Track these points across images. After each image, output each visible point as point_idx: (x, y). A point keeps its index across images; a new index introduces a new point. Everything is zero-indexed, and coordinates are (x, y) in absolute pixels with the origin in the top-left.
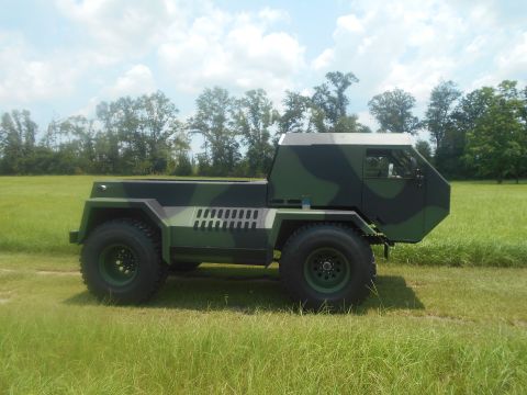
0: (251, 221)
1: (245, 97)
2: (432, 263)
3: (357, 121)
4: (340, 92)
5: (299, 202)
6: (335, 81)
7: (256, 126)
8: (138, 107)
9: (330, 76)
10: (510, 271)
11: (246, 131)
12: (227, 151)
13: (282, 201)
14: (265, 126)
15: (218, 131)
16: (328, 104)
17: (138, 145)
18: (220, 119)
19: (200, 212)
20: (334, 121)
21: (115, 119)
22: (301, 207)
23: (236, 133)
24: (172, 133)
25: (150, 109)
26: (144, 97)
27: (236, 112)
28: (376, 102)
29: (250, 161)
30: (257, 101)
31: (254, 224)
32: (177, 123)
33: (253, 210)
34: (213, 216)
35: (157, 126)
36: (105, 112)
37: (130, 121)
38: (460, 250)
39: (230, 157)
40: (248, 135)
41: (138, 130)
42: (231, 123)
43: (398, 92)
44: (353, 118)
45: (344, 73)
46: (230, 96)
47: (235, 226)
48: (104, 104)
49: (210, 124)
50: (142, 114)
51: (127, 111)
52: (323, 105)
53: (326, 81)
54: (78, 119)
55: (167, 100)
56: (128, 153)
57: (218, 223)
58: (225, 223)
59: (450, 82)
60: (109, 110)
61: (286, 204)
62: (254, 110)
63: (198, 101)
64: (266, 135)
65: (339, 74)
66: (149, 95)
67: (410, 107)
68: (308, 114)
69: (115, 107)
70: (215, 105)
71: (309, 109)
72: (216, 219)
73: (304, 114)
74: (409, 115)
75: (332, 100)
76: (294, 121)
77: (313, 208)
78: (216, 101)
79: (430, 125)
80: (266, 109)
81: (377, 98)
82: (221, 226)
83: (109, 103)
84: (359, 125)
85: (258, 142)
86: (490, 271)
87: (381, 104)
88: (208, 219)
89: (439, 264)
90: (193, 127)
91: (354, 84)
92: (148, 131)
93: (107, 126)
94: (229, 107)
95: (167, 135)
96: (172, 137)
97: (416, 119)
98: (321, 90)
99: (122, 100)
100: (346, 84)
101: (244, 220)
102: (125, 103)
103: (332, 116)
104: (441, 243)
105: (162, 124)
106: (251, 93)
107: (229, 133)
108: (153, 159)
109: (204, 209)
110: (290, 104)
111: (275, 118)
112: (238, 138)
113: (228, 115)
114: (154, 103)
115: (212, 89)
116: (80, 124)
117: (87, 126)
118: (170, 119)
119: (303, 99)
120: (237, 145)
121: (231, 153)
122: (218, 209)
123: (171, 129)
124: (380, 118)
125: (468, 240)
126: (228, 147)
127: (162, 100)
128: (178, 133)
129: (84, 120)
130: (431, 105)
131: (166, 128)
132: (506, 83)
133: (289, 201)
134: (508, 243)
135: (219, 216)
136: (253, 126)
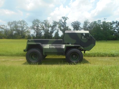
0: (60, 47)
1: (44, 22)
2: (90, 56)
3: (68, 28)
4: (65, 21)
5: (69, 43)
6: (64, 19)
7: (46, 28)
8: (18, 23)
9: (63, 17)
10: (104, 57)
11: (44, 29)
12: (39, 34)
13: (66, 43)
14: (48, 28)
15: (37, 29)
16: (62, 24)
17: (18, 32)
18: (38, 26)
19: (50, 45)
20: (64, 27)
21: (12, 26)
22: (69, 44)
23: (41, 30)
24: (26, 29)
25: (21, 24)
26: (20, 21)
27: (41, 25)
28: (73, 24)
29: (45, 36)
30: (46, 22)
31: (61, 47)
32: (27, 27)
33: (60, 45)
34: (53, 46)
35: (23, 28)
36: (10, 24)
37: (16, 26)
38: (95, 54)
39: (40, 35)
40: (44, 30)
41: (18, 29)
42: (40, 27)
43: (77, 21)
44: (68, 27)
45: (66, 17)
46: (40, 21)
47: (57, 48)
48: (10, 22)
49: (35, 27)
50: (19, 25)
51: (15, 24)
52: (61, 24)
53: (62, 18)
54: (3, 26)
55: (25, 22)
56: (16, 34)
57: (54, 47)
58: (55, 47)
59: (88, 20)
60: (11, 23)
61: (66, 44)
62: (46, 25)
63: (33, 22)
64: (48, 30)
65: (65, 17)
66: (21, 21)
67: (80, 25)
68: (58, 26)
69: (12, 23)
70: (37, 23)
71: (58, 25)
72: (53, 47)
73: (57, 26)
74: (79, 26)
75: (63, 23)
76: (55, 27)
77: (71, 44)
78: (37, 22)
79: (84, 29)
80: (48, 24)
81: (73, 23)
82: (55, 48)
83: (11, 22)
84: (69, 28)
85: (47, 32)
86: (100, 57)
87: (74, 24)
88: (52, 47)
89: (91, 56)
90: (32, 28)
91: (68, 19)
92: (20, 29)
93: (10, 28)
94: (40, 24)
95: (25, 30)
96: (26, 30)
97: (81, 27)
98: (61, 21)
99: (14, 21)
100: (66, 19)
101: (59, 47)
102: (15, 22)
103: (63, 26)
104: (92, 52)
105: (24, 27)
106: (45, 21)
107: (40, 30)
108: (22, 35)
109: (51, 45)
110: (54, 23)
111: (50, 26)
112: (42, 31)
113: (39, 26)
114: (22, 22)
115: (36, 20)
116: (3, 27)
117: (5, 27)
118: (26, 26)
119: (57, 22)
120: (42, 32)
121: (40, 34)
122: (53, 45)
123: (26, 28)
124: (73, 27)
125: (96, 52)
126: (39, 33)
127: (24, 22)
128: (27, 29)
129: (4, 26)
130: (84, 25)
131: (25, 28)
132: (99, 20)
133: (67, 43)
134: (103, 52)
135: (54, 46)
136: (45, 28)
